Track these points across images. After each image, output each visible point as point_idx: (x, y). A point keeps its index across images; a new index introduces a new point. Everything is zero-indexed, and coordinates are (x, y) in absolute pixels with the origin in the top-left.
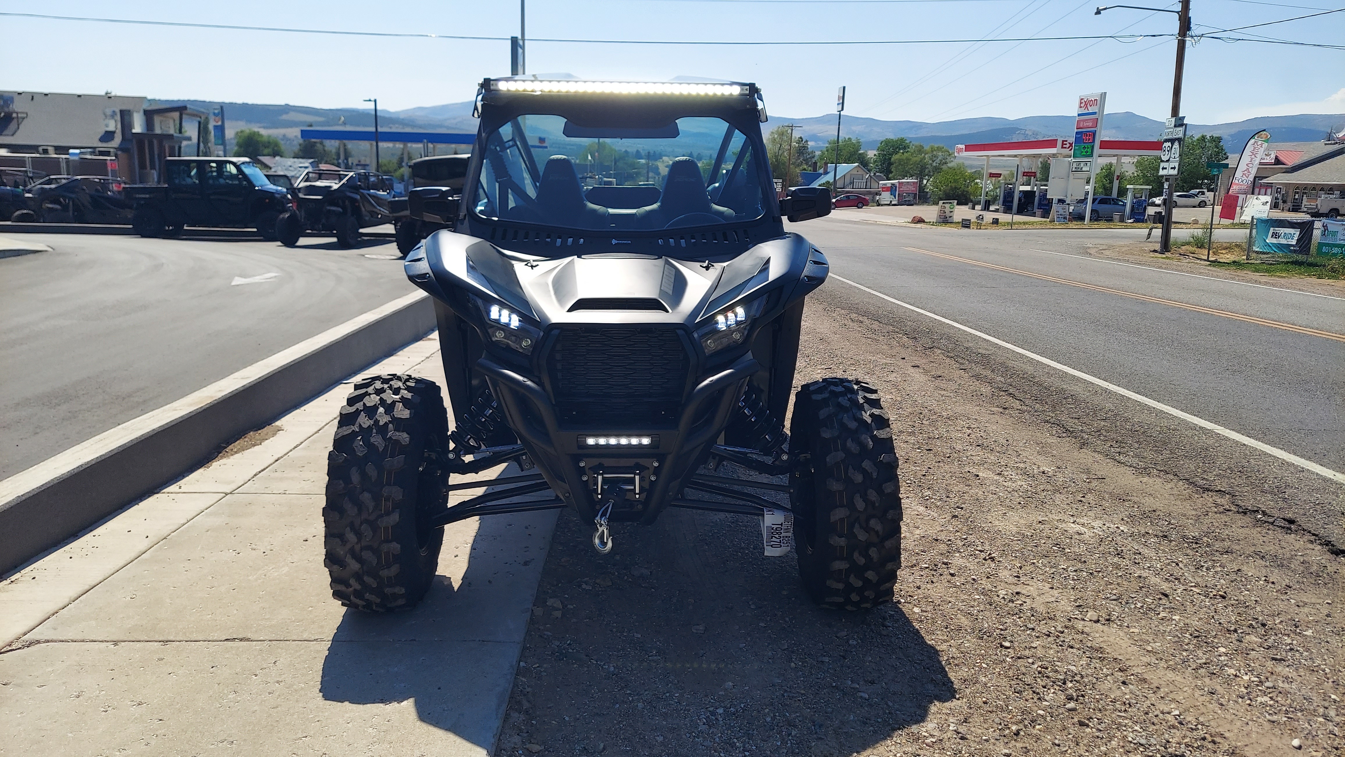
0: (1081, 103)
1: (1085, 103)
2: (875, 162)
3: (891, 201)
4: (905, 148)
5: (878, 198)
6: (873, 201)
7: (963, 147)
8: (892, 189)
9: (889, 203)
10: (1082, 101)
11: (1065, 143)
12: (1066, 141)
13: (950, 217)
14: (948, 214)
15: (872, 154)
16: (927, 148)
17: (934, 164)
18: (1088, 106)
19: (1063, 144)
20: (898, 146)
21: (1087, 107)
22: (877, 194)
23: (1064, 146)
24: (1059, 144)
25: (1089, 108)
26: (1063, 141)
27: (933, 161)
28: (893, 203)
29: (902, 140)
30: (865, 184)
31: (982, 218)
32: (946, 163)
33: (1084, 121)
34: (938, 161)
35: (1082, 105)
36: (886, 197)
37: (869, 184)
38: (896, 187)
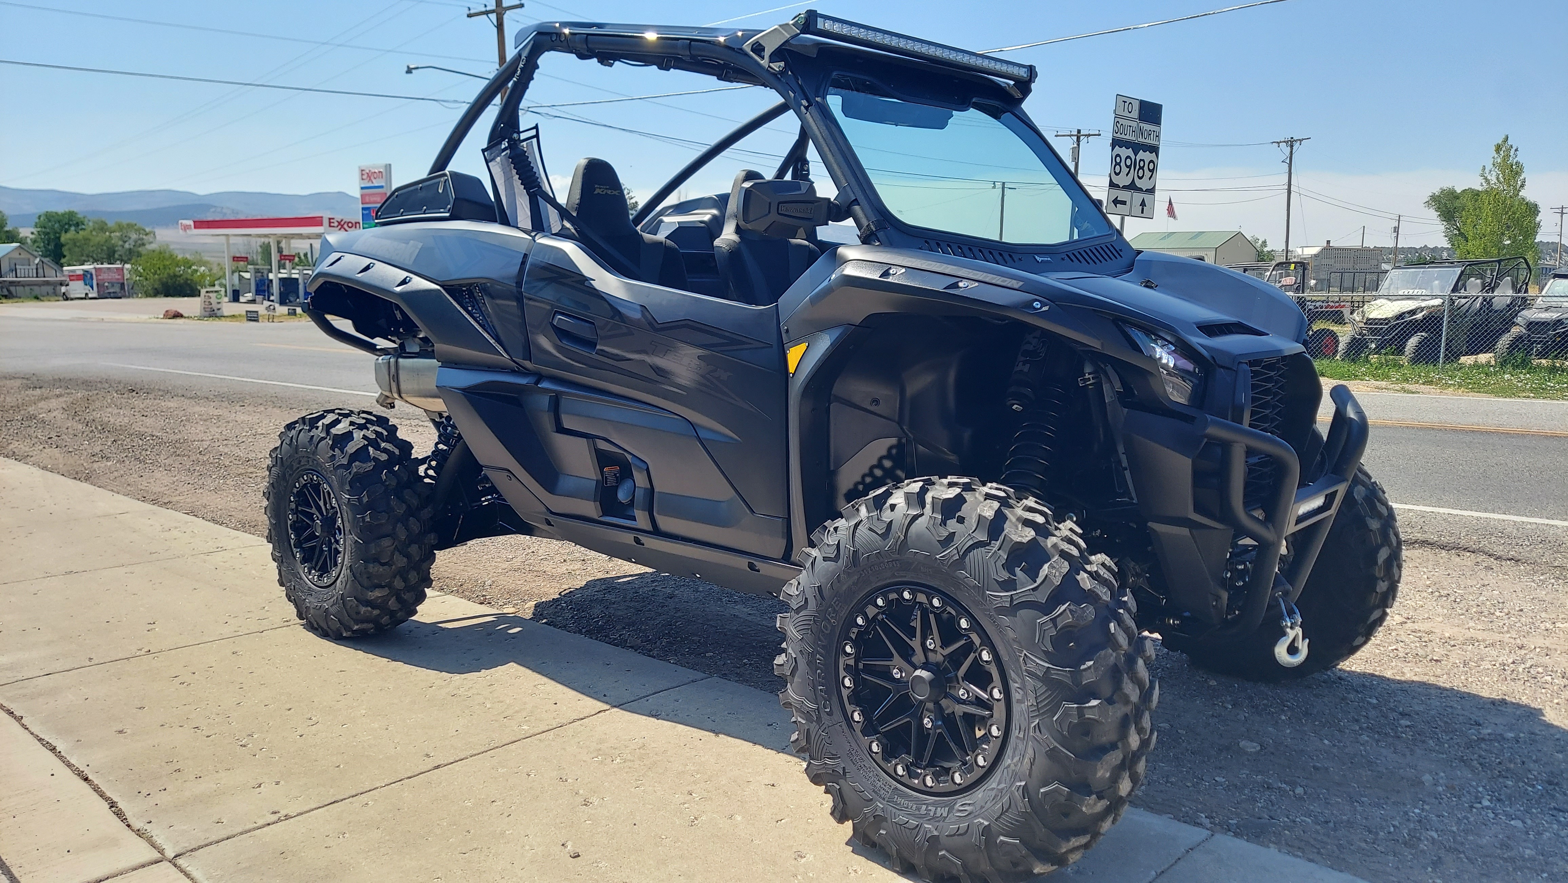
0: (362, 175)
1: (366, 175)
2: (34, 241)
3: (87, 294)
4: (77, 225)
5: (63, 289)
6: (55, 294)
7: (191, 223)
8: (85, 277)
9: (83, 296)
10: (363, 172)
11: (332, 221)
12: (333, 219)
13: (219, 309)
14: (215, 306)
15: (26, 232)
16: (111, 224)
17: (127, 246)
18: (372, 178)
19: (330, 223)
20: (70, 221)
21: (370, 179)
22: (61, 284)
23: (332, 224)
24: (326, 222)
25: (374, 181)
26: (330, 219)
27: (125, 242)
28: (90, 296)
29: (71, 214)
30: (35, 271)
31: (274, 309)
32: (143, 245)
33: (369, 195)
34: (132, 242)
35: (364, 177)
36: (77, 288)
37: (40, 271)
38: (91, 275)
